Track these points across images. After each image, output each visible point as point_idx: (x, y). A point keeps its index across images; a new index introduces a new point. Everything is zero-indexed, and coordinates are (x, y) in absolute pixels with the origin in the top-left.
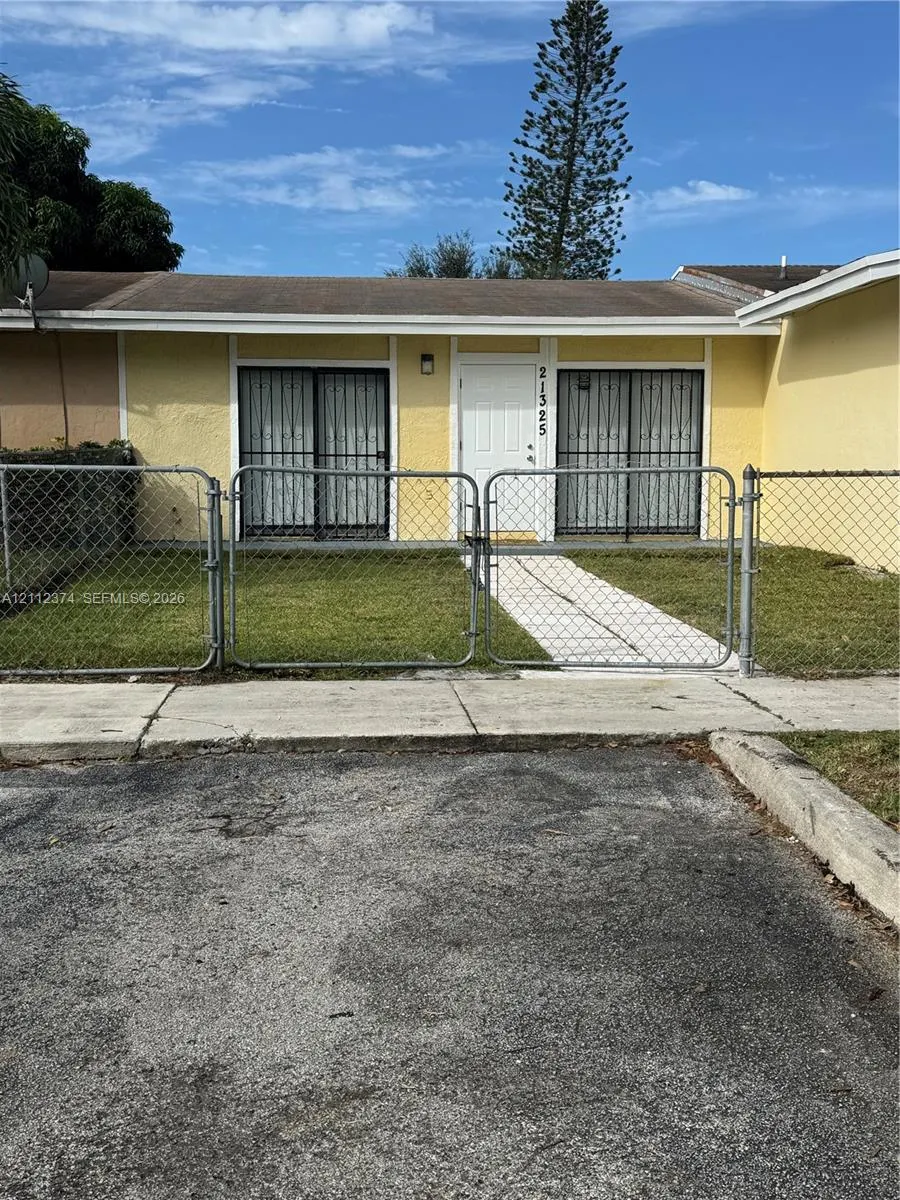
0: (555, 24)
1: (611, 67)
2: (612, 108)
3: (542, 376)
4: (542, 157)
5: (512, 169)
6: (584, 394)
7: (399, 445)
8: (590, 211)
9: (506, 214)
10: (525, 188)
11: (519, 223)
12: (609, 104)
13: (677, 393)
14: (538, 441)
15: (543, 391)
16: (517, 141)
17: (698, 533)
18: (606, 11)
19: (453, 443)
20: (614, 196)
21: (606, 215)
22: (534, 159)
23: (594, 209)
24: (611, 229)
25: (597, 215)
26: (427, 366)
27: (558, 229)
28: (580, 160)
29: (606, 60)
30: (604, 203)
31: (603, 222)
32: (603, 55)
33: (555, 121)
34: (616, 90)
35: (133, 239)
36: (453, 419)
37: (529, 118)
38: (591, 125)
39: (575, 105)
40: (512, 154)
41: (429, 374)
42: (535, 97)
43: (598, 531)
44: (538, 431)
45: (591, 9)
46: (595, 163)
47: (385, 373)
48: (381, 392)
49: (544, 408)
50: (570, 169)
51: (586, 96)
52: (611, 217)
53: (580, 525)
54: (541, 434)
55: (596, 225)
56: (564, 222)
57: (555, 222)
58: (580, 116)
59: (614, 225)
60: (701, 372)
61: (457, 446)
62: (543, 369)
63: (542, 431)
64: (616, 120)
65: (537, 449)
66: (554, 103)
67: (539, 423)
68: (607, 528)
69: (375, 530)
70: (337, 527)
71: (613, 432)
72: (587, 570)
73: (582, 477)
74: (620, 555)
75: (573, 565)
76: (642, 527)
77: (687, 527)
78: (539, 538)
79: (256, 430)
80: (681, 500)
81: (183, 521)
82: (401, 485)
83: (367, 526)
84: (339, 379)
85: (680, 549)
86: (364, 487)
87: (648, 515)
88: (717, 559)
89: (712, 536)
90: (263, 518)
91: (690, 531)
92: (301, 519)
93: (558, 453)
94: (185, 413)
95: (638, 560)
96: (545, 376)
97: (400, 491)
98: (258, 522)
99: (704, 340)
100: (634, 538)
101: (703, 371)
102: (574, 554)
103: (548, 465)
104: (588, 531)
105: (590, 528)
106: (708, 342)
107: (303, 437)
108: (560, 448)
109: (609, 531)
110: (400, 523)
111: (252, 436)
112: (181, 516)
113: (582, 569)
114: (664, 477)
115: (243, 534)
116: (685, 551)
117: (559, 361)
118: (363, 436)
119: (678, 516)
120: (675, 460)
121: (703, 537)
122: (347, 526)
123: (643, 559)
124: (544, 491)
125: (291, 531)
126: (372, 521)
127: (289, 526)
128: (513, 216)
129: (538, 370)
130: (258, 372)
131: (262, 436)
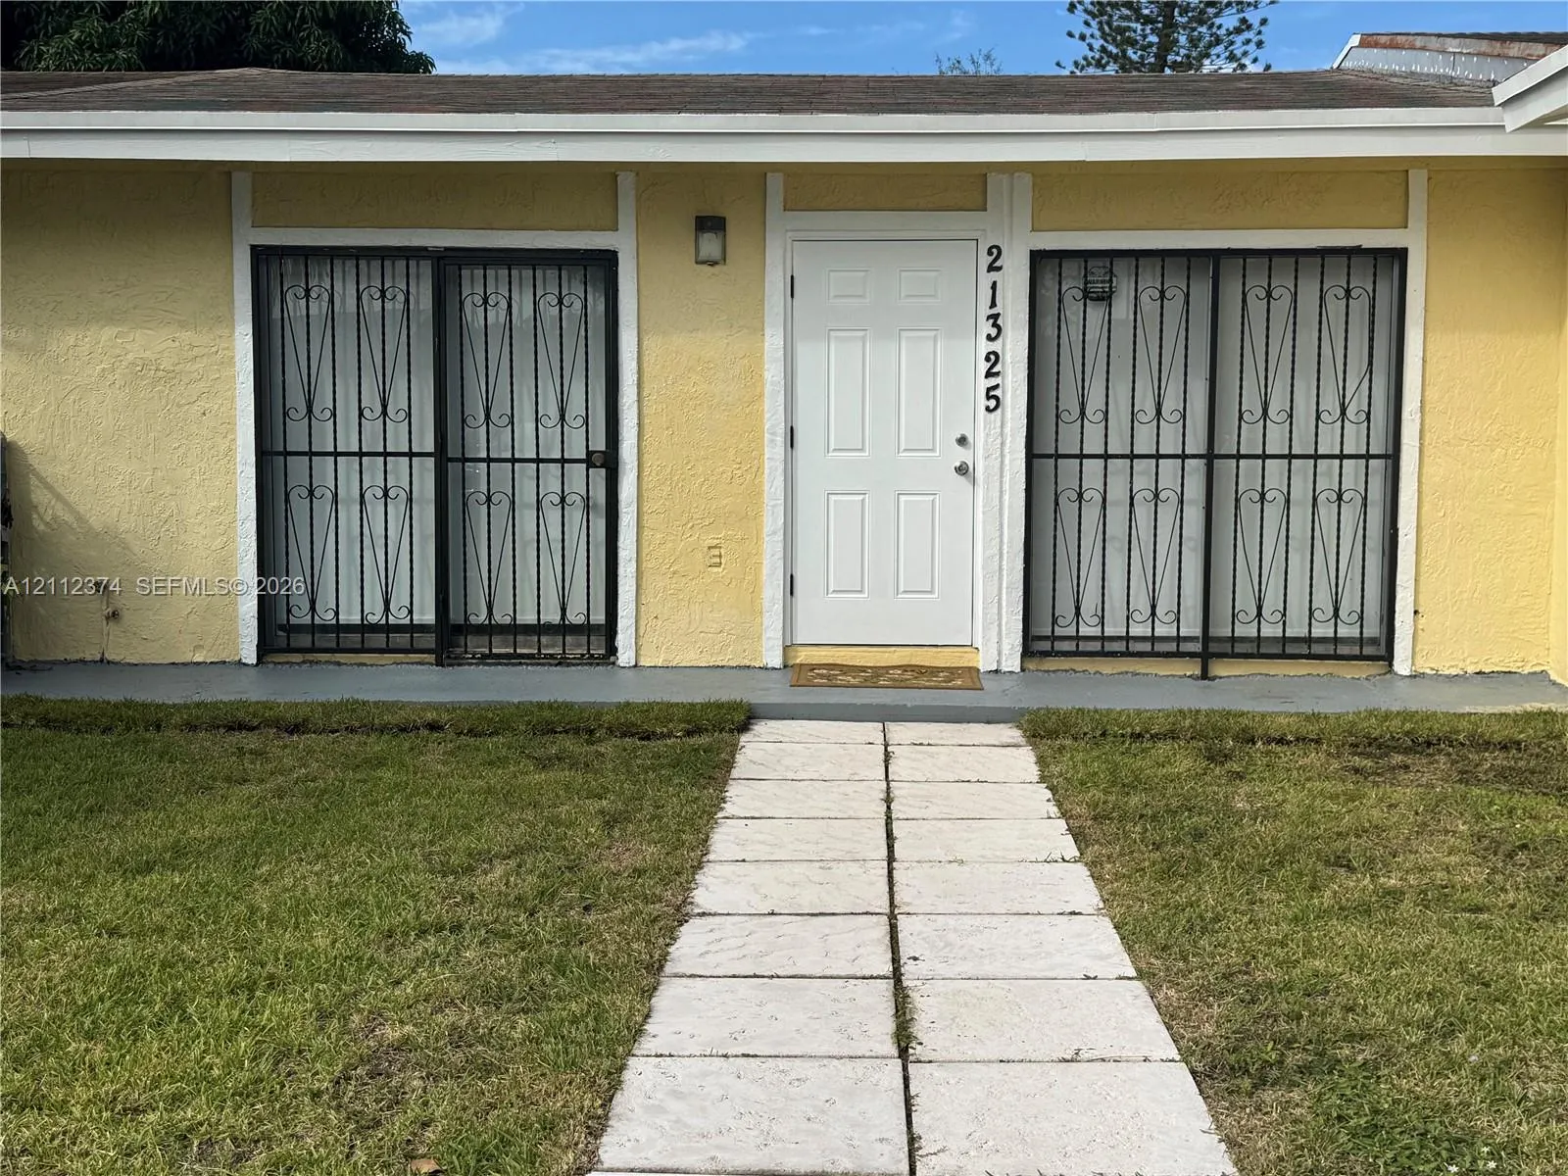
3: (991, 268)
6: (1096, 314)
7: (639, 435)
8: (1211, 27)
9: (1070, 35)
11: (1091, 48)
13: (1336, 307)
14: (981, 426)
15: (993, 304)
17: (1389, 657)
19: (773, 435)
21: (1238, 31)
23: (1218, 21)
24: (1245, 54)
25: (1222, 32)
26: (710, 245)
27: (1156, 56)
30: (1234, 11)
31: (1232, 43)
36: (773, 373)
41: (713, 263)
43: (1125, 648)
44: (982, 402)
47: (607, 261)
48: (596, 305)
49: (996, 346)
52: (1246, 35)
53: (1084, 631)
54: (988, 409)
55: (1220, 49)
56: (1167, 45)
57: (1151, 45)
59: (1252, 47)
60: (1400, 256)
61: (780, 439)
62: (995, 252)
63: (992, 403)
65: (980, 444)
67: (984, 384)
68: (1153, 639)
69: (584, 639)
70: (490, 630)
71: (1171, 404)
72: (1059, 805)
73: (1091, 514)
74: (1172, 735)
75: (1033, 772)
76: (1243, 640)
77: (1361, 641)
78: (984, 663)
79: (296, 400)
80: (1342, 575)
81: (126, 615)
82: (646, 533)
83: (564, 629)
84: (497, 276)
85: (1338, 717)
86: (555, 533)
87: (1260, 608)
88: (1442, 759)
89: (1425, 667)
90: (313, 609)
91: (1368, 650)
92: (405, 611)
93: (1031, 456)
94: (130, 357)
95: (1216, 757)
96: (999, 269)
97: (645, 544)
98: (301, 617)
99: (1407, 171)
100: (1219, 669)
101: (1405, 251)
102: (1049, 725)
103: (1006, 487)
104: (1106, 648)
105: (1112, 639)
106: (1418, 180)
107: (409, 415)
108: (1035, 446)
109: (1160, 647)
110: (642, 623)
111: (285, 414)
112: (119, 603)
113: (1049, 794)
114: (1300, 515)
115: (264, 648)
116: (1353, 724)
117: (1033, 230)
118: (554, 412)
119: (1336, 614)
120: (1329, 474)
121: (1402, 666)
122: (515, 630)
123: (1233, 750)
124: (996, 550)
125: (380, 640)
126: (575, 617)
127: (374, 628)
128: (1083, 38)
129: (983, 252)
130: (302, 260)
131: (310, 411)
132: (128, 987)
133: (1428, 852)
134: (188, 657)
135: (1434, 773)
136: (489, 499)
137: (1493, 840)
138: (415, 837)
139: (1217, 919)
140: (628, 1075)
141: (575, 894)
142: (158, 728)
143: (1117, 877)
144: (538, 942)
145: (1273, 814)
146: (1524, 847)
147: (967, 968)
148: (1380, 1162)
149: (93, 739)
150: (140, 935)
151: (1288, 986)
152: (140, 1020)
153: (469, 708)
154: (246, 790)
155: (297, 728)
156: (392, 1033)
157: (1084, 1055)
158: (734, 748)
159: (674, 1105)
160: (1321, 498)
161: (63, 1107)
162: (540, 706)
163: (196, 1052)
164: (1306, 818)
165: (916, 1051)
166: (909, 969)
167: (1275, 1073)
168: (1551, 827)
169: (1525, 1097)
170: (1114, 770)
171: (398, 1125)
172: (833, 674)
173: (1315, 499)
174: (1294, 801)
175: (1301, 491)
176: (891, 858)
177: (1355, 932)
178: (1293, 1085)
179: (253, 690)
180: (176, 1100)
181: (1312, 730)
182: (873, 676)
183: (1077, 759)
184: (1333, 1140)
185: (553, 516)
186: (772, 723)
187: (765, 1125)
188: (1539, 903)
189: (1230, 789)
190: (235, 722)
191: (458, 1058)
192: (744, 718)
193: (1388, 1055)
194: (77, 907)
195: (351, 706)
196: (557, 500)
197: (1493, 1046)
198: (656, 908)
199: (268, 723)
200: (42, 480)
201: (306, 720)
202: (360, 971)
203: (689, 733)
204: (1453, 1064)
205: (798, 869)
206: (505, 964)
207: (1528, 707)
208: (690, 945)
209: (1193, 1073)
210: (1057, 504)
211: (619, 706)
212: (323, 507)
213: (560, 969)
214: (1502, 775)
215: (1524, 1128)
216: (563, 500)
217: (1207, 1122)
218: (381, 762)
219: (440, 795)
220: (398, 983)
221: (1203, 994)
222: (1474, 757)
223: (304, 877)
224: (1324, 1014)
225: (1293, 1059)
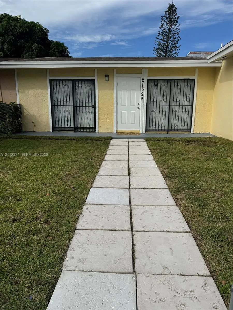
0: (165, 12)
1: (177, 21)
2: (177, 30)
3: (142, 82)
4: (162, 41)
5: (155, 44)
6: (156, 87)
7: (98, 104)
9: (154, 54)
10: (158, 48)
11: (156, 56)
12: (176, 29)
13: (186, 87)
14: (141, 102)
15: (143, 86)
16: (156, 38)
17: (191, 131)
18: (176, 8)
19: (115, 103)
20: (177, 49)
21: (175, 53)
22: (160, 42)
23: (172, 52)
26: (107, 78)
28: (169, 42)
29: (176, 19)
30: (174, 51)
31: (174, 55)
32: (175, 18)
33: (165, 33)
34: (178, 26)
35: (58, 54)
36: (115, 96)
37: (159, 33)
38: (172, 34)
39: (169, 30)
40: (155, 41)
41: (107, 81)
42: (160, 28)
43: (158, 130)
44: (141, 99)
45: (173, 8)
46: (173, 42)
47: (94, 81)
48: (93, 87)
49: (143, 92)
50: (168, 44)
51: (171, 27)
52: (176, 54)
53: (153, 128)
57: (164, 55)
58: (170, 32)
60: (194, 80)
62: (143, 79)
63: (142, 99)
64: (178, 32)
65: (141, 104)
66: (164, 29)
67: (141, 97)
69: (92, 129)
70: (80, 128)
71: (165, 99)
72: (149, 148)
73: (154, 114)
74: (163, 140)
75: (146, 144)
76: (173, 129)
77: (187, 129)
78: (141, 132)
79: (56, 99)
80: (185, 121)
81: (36, 126)
82: (99, 116)
83: (89, 128)
84: (80, 83)
85: (184, 138)
86: (88, 116)
87: (175, 125)
88: (196, 143)
89: (195, 132)
90: (59, 125)
91: (188, 130)
92: (70, 126)
93: (147, 106)
94: (35, 93)
95: (169, 143)
96: (143, 81)
97: (99, 117)
98: (57, 126)
99: (195, 69)
100: (170, 133)
101: (195, 79)
102: (148, 139)
103: (144, 110)
104: (156, 130)
105: (156, 129)
106: (197, 70)
107: (70, 101)
108: (148, 104)
109: (162, 130)
110: (99, 127)
111: (54, 100)
112: (35, 124)
113: (148, 147)
114: (180, 113)
115: (53, 130)
116: (186, 139)
117: (148, 76)
118: (88, 101)
119: (184, 126)
120: (184, 108)
121: (192, 132)
122: (83, 128)
123: (171, 142)
124: (142, 118)
125: (67, 129)
126: (91, 126)
127: (66, 128)
128: (155, 54)
129: (141, 79)
130: (56, 81)
131: (57, 100)
132: (37, 167)
133: (193, 153)
134: (44, 131)
135: (195, 144)
136: (80, 111)
137: (202, 152)
138: (71, 151)
139: (167, 161)
140: (96, 177)
141: (90, 158)
142: (40, 139)
143: (156, 156)
144: (86, 163)
145: (175, 149)
146: (206, 152)
147: (137, 166)
148: (186, 187)
149: (33, 140)
150: (38, 162)
151: (176, 168)
152: (38, 171)
153: (78, 137)
154: (51, 146)
155: (57, 139)
156: (68, 173)
157: (150, 175)
158: (110, 142)
159: (101, 181)
160: (183, 111)
161: (29, 180)
162: (86, 137)
163: (45, 174)
164: (179, 149)
165: (131, 175)
166: (130, 166)
167: (173, 177)
168: (209, 150)
169: (204, 180)
170: (156, 144)
171: (69, 182)
172: (122, 133)
173: (182, 111)
174: (178, 147)
175: (181, 110)
176: (128, 154)
177: (185, 162)
178: (175, 179)
179: (52, 135)
180: (43, 179)
181: (180, 139)
182: (127, 134)
183: (151, 143)
184: (180, 184)
185: (88, 114)
186: (115, 139)
187: (112, 183)
188: (207, 159)
189: (170, 146)
190: (49, 138)
191: (76, 175)
192: (111, 138)
193: (187, 175)
194: (31, 159)
195: (64, 137)
196: (88, 112)
197: (200, 174)
198: (100, 160)
199: (53, 139)
200: (25, 109)
201: (58, 138)
202: (65, 166)
203: (104, 140)
204: (195, 176)
205: (117, 155)
206: (82, 165)
207: (207, 137)
208: (104, 164)
209: (164, 177)
210: (150, 112)
211: (96, 137)
212: (59, 112)
213: (88, 166)
214: (204, 144)
215: (203, 183)
216: (89, 112)
217: (165, 183)
218: (67, 143)
219: (74, 147)
220: (69, 167)
221: (165, 169)
222: (200, 143)
223: (58, 155)
224: (180, 171)
225: (176, 176)
